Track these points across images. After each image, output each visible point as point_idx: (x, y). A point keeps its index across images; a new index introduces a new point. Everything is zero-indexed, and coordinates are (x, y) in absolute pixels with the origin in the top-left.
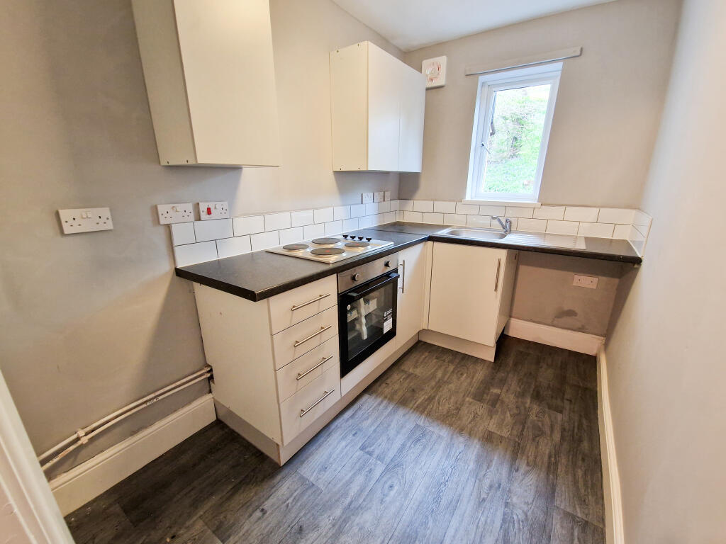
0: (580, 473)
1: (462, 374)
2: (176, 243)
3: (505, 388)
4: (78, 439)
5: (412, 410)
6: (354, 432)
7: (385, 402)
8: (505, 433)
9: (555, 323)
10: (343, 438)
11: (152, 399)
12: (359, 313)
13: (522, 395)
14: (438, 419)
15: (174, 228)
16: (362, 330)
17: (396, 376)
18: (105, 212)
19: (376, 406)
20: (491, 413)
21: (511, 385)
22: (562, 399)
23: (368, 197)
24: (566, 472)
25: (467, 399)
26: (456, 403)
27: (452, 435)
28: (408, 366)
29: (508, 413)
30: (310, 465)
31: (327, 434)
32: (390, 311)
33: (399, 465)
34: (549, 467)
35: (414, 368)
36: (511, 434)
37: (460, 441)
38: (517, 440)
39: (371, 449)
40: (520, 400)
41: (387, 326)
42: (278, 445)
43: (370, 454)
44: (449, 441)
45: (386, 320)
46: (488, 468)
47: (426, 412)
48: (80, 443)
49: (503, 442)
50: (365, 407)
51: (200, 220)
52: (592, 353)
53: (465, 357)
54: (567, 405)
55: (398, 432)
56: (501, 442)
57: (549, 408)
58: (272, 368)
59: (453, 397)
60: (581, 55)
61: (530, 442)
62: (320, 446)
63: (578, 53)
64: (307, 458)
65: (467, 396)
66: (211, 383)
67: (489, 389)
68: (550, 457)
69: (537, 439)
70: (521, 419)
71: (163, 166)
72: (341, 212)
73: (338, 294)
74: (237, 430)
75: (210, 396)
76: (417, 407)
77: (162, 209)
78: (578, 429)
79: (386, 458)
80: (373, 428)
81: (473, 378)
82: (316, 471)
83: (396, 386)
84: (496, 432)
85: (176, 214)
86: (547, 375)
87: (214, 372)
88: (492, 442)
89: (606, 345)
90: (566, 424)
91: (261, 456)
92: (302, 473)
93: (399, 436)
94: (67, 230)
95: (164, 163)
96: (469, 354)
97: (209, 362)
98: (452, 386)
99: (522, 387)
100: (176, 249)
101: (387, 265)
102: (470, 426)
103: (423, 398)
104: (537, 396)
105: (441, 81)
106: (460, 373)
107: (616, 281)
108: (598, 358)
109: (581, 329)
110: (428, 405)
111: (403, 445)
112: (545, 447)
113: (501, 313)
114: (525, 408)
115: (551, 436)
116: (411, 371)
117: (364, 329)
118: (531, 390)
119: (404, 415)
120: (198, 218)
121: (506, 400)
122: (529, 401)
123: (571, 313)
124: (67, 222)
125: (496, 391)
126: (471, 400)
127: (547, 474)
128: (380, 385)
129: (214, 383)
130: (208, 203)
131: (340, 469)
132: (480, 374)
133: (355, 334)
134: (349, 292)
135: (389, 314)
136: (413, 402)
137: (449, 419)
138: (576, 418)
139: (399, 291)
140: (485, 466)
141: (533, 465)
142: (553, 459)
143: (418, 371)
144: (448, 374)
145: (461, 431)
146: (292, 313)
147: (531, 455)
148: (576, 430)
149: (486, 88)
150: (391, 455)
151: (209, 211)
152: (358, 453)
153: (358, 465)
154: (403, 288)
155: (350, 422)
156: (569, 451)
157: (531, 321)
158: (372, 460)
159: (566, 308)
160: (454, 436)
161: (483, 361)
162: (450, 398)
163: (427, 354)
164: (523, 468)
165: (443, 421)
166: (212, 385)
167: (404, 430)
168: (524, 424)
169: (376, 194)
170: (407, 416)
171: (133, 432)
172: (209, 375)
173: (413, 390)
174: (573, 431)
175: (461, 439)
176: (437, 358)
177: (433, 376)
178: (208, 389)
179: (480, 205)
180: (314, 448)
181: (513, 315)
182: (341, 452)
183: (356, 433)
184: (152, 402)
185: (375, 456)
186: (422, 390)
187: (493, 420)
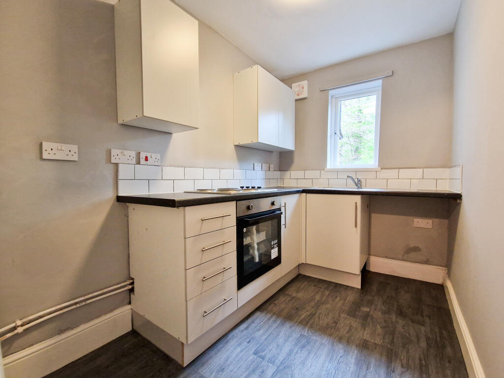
0: (448, 372)
1: (336, 297)
2: (120, 177)
3: (373, 307)
4: (15, 328)
5: (297, 323)
6: (248, 340)
7: (274, 317)
8: (378, 341)
9: (405, 258)
10: (239, 345)
11: (81, 301)
12: (252, 239)
13: (387, 312)
14: (319, 330)
15: (120, 166)
16: (255, 254)
17: (282, 299)
18: (75, 148)
19: (267, 320)
20: (364, 326)
21: (377, 305)
22: (422, 316)
23: (258, 166)
24: (437, 373)
25: (342, 315)
26: (334, 318)
27: (333, 343)
28: (292, 291)
29: (378, 325)
30: (209, 366)
31: (224, 342)
32: (276, 241)
33: (289, 367)
34: (421, 369)
35: (297, 292)
36: (383, 342)
37: (340, 348)
38: (389, 346)
39: (263, 354)
40: (387, 316)
41: (274, 254)
42: (182, 344)
43: (263, 358)
44: (330, 347)
45: (273, 248)
46: (367, 370)
47: (309, 325)
48: (16, 332)
49: (377, 348)
50: (258, 321)
51: (139, 164)
52: (439, 282)
53: (337, 286)
54: (427, 320)
55: (286, 341)
56: (376, 348)
57: (412, 322)
58: (184, 268)
59: (330, 314)
60: (393, 75)
61: (400, 349)
62: (219, 351)
63: (391, 74)
64: (207, 361)
65: (342, 313)
66: (131, 294)
67: (359, 308)
68: (420, 360)
69: (407, 346)
70: (390, 331)
71: (119, 124)
72: (239, 173)
73: (237, 217)
74: (149, 338)
75: (129, 307)
76: (301, 321)
77: (114, 152)
78: (440, 338)
79: (277, 361)
80: (264, 337)
81: (345, 300)
82: (215, 371)
83: (283, 306)
84: (369, 340)
85: (123, 156)
86: (405, 298)
87: (135, 285)
88: (368, 349)
89: (449, 274)
90: (429, 334)
91: (167, 359)
92: (202, 373)
93: (287, 343)
94: (45, 156)
95: (120, 122)
96: (340, 283)
97: (132, 276)
98: (329, 306)
99: (387, 306)
100: (120, 182)
101: (273, 204)
102: (347, 335)
103: (305, 314)
104: (401, 313)
105: (305, 95)
106: (335, 296)
107: (446, 221)
108: (445, 285)
109: (427, 262)
110: (310, 319)
111: (291, 351)
112: (416, 352)
113: (362, 252)
114: (392, 322)
115: (418, 344)
116: (294, 295)
117: (256, 253)
118: (395, 309)
119: (291, 327)
120: (138, 163)
121: (375, 316)
122: (394, 318)
123: (416, 249)
124: (46, 150)
125: (366, 309)
126: (346, 316)
127: (421, 374)
128: (269, 305)
129: (134, 294)
130: (146, 153)
131: (236, 370)
132: (351, 297)
133: (249, 257)
134: (245, 218)
135: (275, 244)
136: (297, 318)
137: (330, 330)
138: (437, 330)
139: (283, 227)
140: (364, 368)
141: (407, 367)
142: (423, 362)
143: (300, 295)
144: (325, 298)
145: (340, 339)
146: (202, 223)
147: (404, 358)
148: (438, 339)
149: (334, 100)
150: (281, 358)
151: (146, 159)
152: (251, 357)
153: (252, 366)
154: (285, 225)
155: (245, 332)
156: (436, 355)
157: (386, 257)
158: (264, 363)
159: (412, 246)
160: (335, 344)
161: (352, 288)
162: (328, 314)
163: (306, 283)
164: (399, 369)
165: (323, 332)
166: (132, 296)
167: (291, 339)
168: (393, 333)
169: (264, 165)
170: (293, 328)
171: (61, 331)
172: (130, 287)
173: (297, 309)
174: (436, 339)
175: (341, 346)
176: (314, 286)
177: (313, 299)
178: (128, 301)
179: (337, 171)
180: (214, 352)
181: (372, 253)
182: (237, 355)
183: (249, 341)
184: (81, 304)
185: (267, 359)
186: (304, 308)
187: (366, 332)
